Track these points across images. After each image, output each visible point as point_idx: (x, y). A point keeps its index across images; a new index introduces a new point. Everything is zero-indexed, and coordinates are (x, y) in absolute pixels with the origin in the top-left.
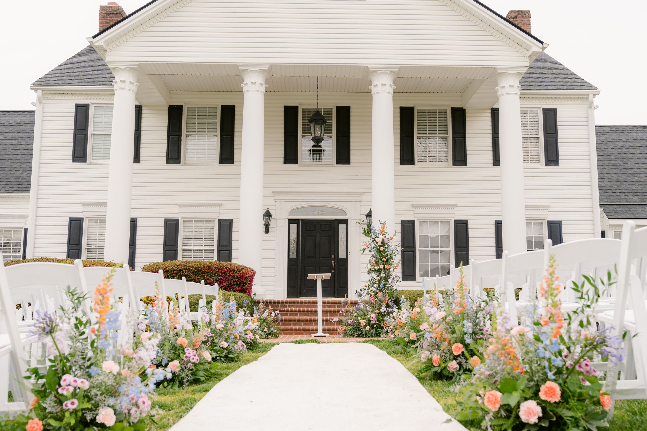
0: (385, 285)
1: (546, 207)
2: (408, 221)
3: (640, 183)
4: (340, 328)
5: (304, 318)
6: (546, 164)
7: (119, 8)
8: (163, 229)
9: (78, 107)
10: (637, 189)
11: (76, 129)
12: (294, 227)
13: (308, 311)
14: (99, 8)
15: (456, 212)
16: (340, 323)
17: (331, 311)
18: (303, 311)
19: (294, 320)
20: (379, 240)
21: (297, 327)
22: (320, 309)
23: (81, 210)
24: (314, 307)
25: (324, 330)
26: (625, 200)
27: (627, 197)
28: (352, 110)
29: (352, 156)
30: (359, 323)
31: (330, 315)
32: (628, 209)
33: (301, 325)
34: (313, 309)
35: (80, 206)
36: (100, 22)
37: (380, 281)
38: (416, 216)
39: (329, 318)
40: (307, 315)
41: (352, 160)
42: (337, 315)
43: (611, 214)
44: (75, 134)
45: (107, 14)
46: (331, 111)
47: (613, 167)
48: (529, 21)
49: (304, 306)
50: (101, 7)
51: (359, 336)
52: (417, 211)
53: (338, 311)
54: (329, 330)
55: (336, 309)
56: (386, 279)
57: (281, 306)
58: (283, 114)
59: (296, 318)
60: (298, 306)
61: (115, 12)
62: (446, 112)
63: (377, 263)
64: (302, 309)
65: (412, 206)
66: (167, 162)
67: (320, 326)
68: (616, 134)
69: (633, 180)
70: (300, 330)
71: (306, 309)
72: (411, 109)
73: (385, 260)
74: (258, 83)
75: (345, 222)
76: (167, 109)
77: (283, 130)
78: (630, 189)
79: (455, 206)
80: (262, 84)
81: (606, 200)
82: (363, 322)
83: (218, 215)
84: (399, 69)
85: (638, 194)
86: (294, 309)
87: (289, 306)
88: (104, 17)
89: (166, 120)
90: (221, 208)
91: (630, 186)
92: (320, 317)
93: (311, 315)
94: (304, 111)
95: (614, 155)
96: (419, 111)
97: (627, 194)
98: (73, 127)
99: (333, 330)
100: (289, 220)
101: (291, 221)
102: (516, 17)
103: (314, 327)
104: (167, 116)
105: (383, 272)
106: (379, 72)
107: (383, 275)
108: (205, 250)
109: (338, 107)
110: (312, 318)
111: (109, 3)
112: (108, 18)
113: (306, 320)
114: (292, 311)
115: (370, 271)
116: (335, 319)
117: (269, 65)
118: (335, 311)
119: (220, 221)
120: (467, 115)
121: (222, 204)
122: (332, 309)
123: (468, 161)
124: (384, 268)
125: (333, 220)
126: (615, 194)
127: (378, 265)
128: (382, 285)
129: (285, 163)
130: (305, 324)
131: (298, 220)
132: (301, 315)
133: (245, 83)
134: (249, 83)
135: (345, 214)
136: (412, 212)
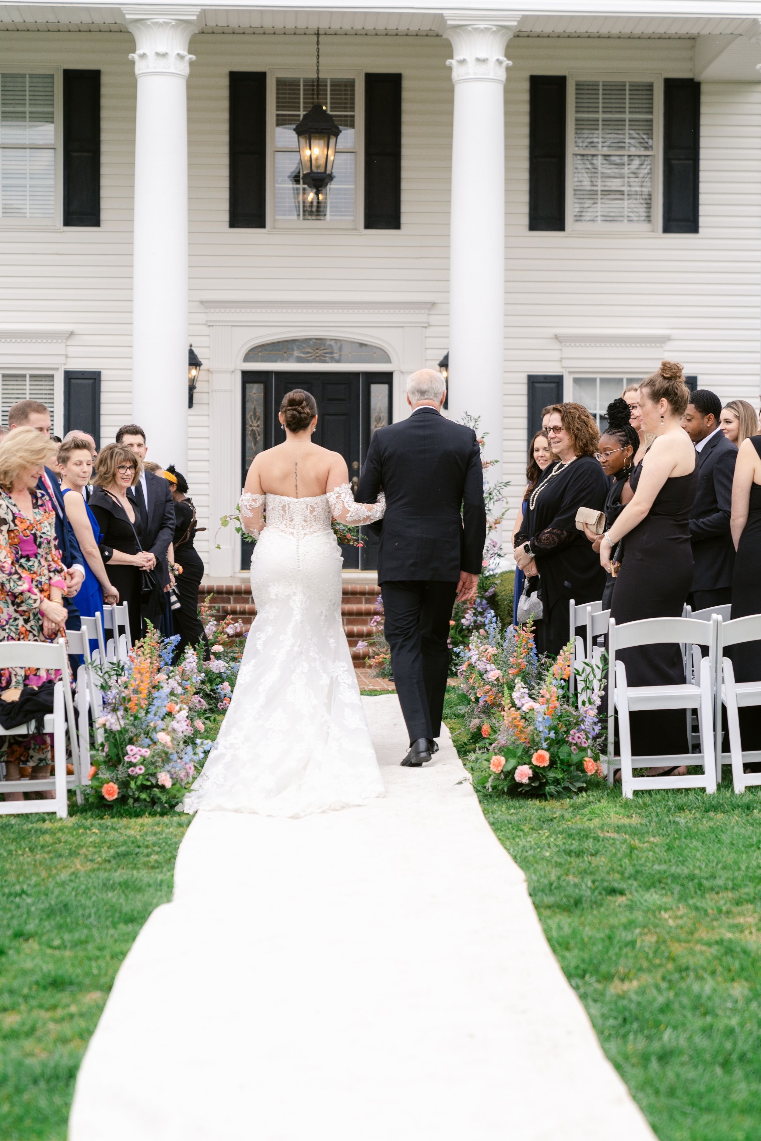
2: (546, 377)
12: (256, 390)
28: (406, 84)
29: (404, 208)
38: (566, 363)
41: (404, 219)
46: (351, 84)
52: (570, 351)
57: (235, 599)
58: (225, 93)
62: (650, 87)
65: (557, 337)
72: (560, 82)
74: (173, 54)
75: (386, 378)
77: (225, 138)
79: (666, 338)
80: (181, 57)
83: (62, 360)
84: (519, 22)
90: (70, 342)
94: (280, 83)
96: (580, 86)
100: (245, 373)
101: (248, 377)
106: (469, 28)
109: (369, 76)
117: (199, 9)
119: (70, 377)
120: (703, 99)
121: (72, 334)
123: (702, 221)
125: (355, 375)
129: (233, 224)
131: (267, 374)
133: (139, 51)
134: (150, 54)
135: (387, 359)
136: (556, 355)
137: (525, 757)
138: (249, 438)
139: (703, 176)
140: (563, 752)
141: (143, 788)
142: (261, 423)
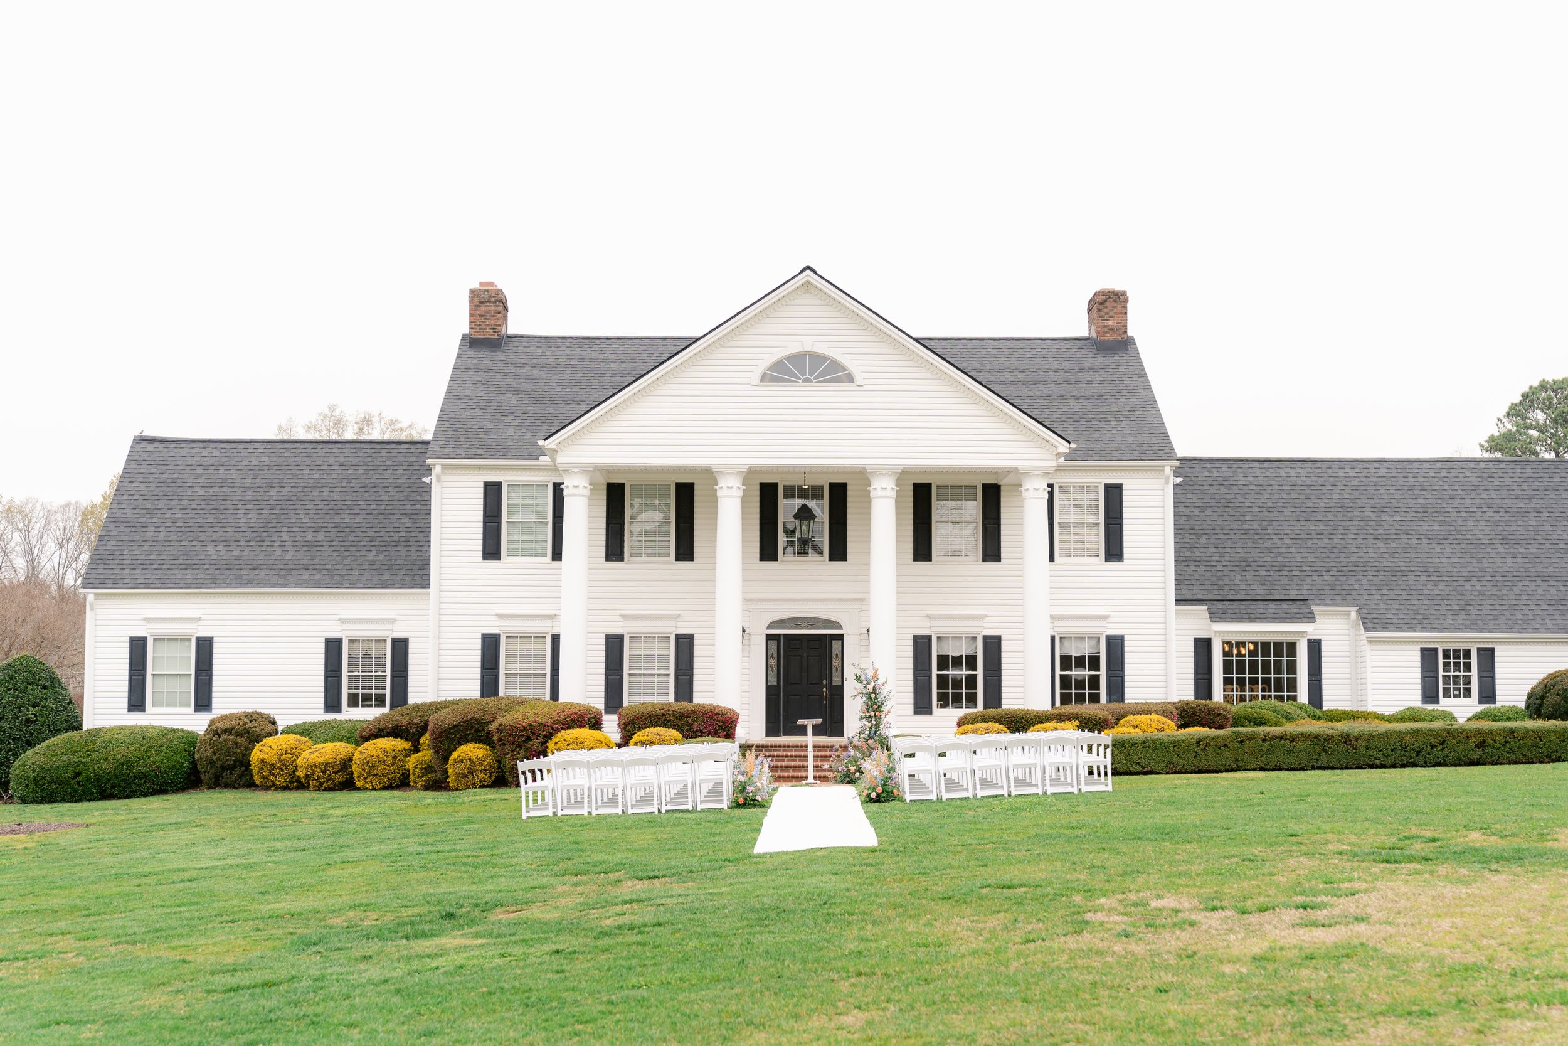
0: (876, 732)
1: (1105, 617)
2: (922, 637)
3: (1275, 564)
4: (831, 775)
5: (792, 764)
6: (1107, 560)
7: (499, 292)
8: (603, 647)
9: (487, 485)
10: (1268, 573)
11: (485, 515)
12: (773, 645)
13: (796, 756)
14: (468, 293)
15: (985, 625)
16: (831, 770)
17: (822, 757)
18: (791, 756)
19: (782, 767)
20: (870, 687)
21: (786, 774)
22: (810, 753)
23: (497, 623)
24: (803, 751)
25: (815, 778)
26: (1244, 592)
27: (1248, 587)
28: (849, 488)
29: (849, 550)
30: (849, 770)
31: (821, 761)
32: (1244, 607)
33: (788, 771)
34: (802, 754)
35: (495, 618)
36: (471, 315)
37: (871, 728)
38: (933, 629)
39: (819, 764)
40: (795, 761)
41: (849, 556)
42: (829, 761)
43: (1216, 615)
44: (485, 523)
45: (481, 303)
46: (822, 487)
47: (1243, 536)
48: (1125, 307)
49: (791, 751)
50: (471, 290)
51: (849, 782)
52: (936, 623)
53: (830, 756)
54: (820, 777)
55: (828, 753)
56: (877, 726)
57: (763, 749)
58: (758, 493)
59: (784, 764)
60: (784, 751)
61: (493, 299)
62: (975, 487)
63: (868, 710)
64: (789, 754)
65: (928, 616)
66: (607, 560)
67: (811, 773)
68: (1267, 474)
69: (1265, 559)
70: (788, 777)
71: (794, 754)
72: (928, 486)
73: (876, 707)
74: (735, 487)
75: (840, 637)
76: (605, 487)
77: (758, 516)
78: (1257, 573)
79: (986, 616)
80: (739, 487)
81: (1217, 592)
82: (852, 769)
83: (674, 629)
84: (902, 470)
85: (1266, 583)
86: (780, 754)
87: (775, 751)
88: (476, 306)
89: (604, 503)
90: (678, 620)
91: (1258, 569)
92: (811, 763)
93: (800, 761)
94: (786, 488)
95: (1251, 514)
96: (938, 486)
97: (1249, 582)
98: (481, 513)
99: (825, 777)
100: (767, 635)
101: (769, 637)
102: (1105, 301)
103: (804, 774)
104: (604, 498)
105: (874, 719)
106: (878, 473)
107: (874, 722)
108: (658, 675)
109: (831, 485)
110: (801, 764)
111: (481, 284)
112: (483, 309)
113: (795, 767)
114: (778, 756)
115: (861, 718)
116: (826, 766)
117: (747, 466)
118: (826, 757)
119: (678, 638)
120: (1002, 493)
121: (679, 616)
122: (823, 754)
123: (1003, 555)
124: (875, 716)
125: (824, 636)
126: (1232, 583)
127: (868, 712)
128: (873, 732)
129: (761, 559)
130: (793, 771)
131: (779, 635)
132: (788, 761)
133: (719, 486)
134: (725, 487)
135: (840, 628)
136: (928, 625)
137: (874, 789)
138: (770, 668)
139: (1003, 532)
140: (886, 788)
141: (752, 800)
142: (776, 660)
